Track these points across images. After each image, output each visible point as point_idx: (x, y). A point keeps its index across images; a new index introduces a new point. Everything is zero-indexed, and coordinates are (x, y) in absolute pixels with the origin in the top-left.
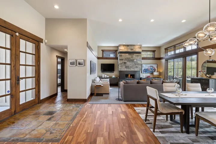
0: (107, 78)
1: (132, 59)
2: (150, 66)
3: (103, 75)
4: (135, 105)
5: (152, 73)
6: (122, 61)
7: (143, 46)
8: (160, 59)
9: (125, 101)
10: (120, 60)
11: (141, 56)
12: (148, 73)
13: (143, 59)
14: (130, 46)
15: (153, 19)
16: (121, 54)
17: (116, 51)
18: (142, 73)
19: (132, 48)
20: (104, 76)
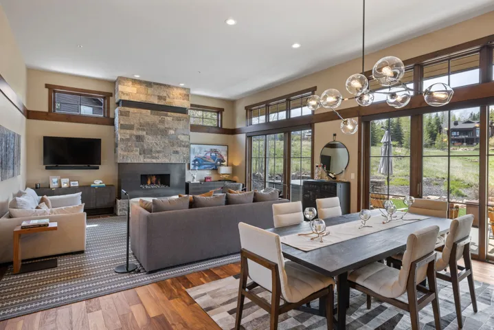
0: (70, 190)
1: (161, 126)
2: (212, 151)
3: (55, 180)
4: (186, 282)
5: (216, 170)
6: (128, 131)
7: (194, 92)
8: (233, 131)
9: (150, 272)
10: (123, 127)
11: (188, 120)
12: (205, 169)
13: (195, 128)
14: (155, 86)
15: (234, 19)
16: (127, 109)
17: (108, 96)
18: (189, 169)
19: (164, 94)
20: (59, 182)
